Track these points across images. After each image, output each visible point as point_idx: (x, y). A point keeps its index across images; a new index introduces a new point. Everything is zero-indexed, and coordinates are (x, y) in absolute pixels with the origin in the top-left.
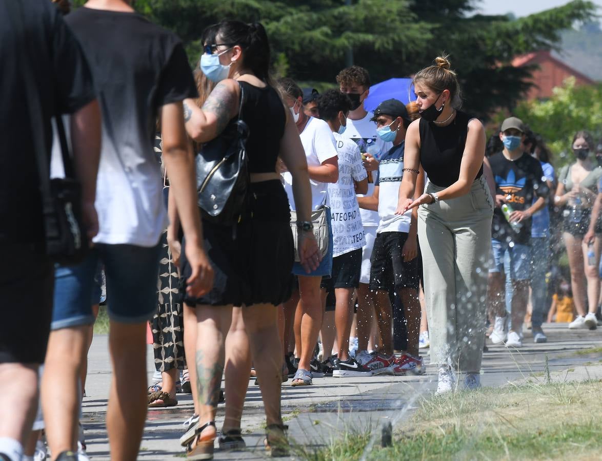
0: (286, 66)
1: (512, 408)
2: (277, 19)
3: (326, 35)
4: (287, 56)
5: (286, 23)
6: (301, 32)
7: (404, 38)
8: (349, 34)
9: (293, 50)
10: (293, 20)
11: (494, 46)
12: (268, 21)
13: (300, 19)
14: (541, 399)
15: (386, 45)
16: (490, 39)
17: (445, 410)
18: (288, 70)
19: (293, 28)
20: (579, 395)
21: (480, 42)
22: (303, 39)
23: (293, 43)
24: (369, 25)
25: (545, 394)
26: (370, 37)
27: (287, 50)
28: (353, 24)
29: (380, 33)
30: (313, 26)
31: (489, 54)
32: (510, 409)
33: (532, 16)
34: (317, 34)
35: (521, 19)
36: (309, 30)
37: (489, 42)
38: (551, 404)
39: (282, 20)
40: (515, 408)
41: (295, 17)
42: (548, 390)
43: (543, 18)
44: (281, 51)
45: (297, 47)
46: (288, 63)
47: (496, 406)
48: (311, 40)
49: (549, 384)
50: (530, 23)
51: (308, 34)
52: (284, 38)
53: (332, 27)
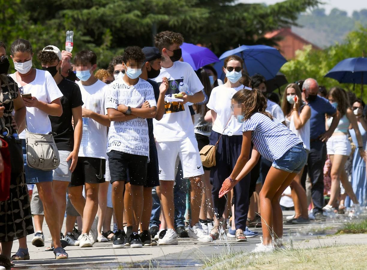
0: (111, 38)
1: (267, 265)
2: (104, 6)
3: (138, 16)
4: (111, 31)
5: (110, 8)
6: (120, 14)
7: (188, 18)
8: (152, 15)
9: (115, 27)
10: (114, 6)
11: (252, 24)
12: (98, 7)
13: (119, 6)
14: (286, 259)
15: (176, 23)
16: (250, 19)
17: (221, 266)
18: (112, 40)
19: (115, 12)
20: (313, 256)
21: (242, 22)
22: (122, 20)
23: (116, 22)
24: (166, 9)
25: (289, 256)
26: (166, 17)
27: (111, 27)
28: (156, 9)
29: (174, 15)
30: (129, 11)
31: (249, 30)
32: (265, 266)
33: (277, 4)
34: (131, 16)
35: (270, 6)
36: (126, 13)
37: (248, 21)
38: (293, 262)
39: (107, 6)
40: (269, 265)
41: (116, 4)
42: (291, 253)
43: (285, 5)
44: (107, 27)
45: (118, 25)
46: (112, 35)
47: (256, 263)
48: (127, 20)
49: (293, 250)
50: (276, 9)
51: (125, 16)
52: (109, 19)
53: (141, 11)
